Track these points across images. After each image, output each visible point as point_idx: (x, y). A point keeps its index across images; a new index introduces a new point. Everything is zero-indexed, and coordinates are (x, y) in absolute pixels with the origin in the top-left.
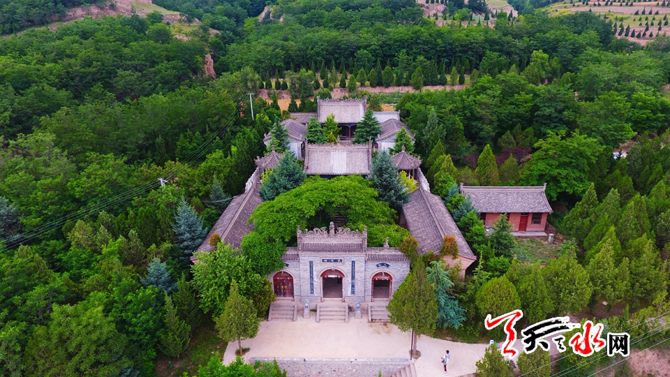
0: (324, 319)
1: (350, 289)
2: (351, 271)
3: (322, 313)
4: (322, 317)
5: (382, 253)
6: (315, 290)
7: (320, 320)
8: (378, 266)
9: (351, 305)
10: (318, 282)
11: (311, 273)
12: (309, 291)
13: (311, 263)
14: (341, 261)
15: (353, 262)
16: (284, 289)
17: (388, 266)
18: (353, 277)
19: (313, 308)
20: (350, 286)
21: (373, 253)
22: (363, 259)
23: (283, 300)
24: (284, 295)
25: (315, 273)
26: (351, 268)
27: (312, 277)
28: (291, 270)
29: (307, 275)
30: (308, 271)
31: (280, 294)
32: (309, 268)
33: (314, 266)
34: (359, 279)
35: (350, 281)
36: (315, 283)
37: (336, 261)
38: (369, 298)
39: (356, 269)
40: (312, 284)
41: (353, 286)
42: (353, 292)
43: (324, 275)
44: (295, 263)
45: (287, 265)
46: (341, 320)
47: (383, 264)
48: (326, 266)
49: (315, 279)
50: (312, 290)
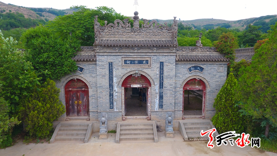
0: (126, 139)
1: (157, 101)
2: (158, 76)
3: (122, 132)
4: (122, 137)
5: (194, 53)
6: (115, 104)
7: (120, 140)
8: (190, 70)
9: (159, 124)
10: (119, 93)
11: (111, 79)
12: (108, 105)
13: (111, 65)
14: (147, 62)
15: (162, 64)
16: (78, 105)
17: (202, 69)
18: (161, 85)
19: (112, 128)
20: (158, 97)
21: (184, 53)
22: (173, 59)
23: (76, 119)
24: (79, 112)
25: (115, 80)
26: (158, 73)
27: (111, 86)
28: (86, 77)
29: (105, 82)
30: (107, 77)
31: (74, 112)
32: (107, 72)
33: (114, 70)
34: (169, 87)
35: (157, 91)
36: (115, 94)
37: (140, 62)
38: (180, 114)
39: (165, 74)
40: (111, 95)
41: (161, 97)
42: (161, 106)
43: (126, 82)
44: (91, 66)
45: (81, 69)
46: (148, 139)
47: (196, 68)
48: (129, 70)
49: (116, 88)
50: (112, 103)
